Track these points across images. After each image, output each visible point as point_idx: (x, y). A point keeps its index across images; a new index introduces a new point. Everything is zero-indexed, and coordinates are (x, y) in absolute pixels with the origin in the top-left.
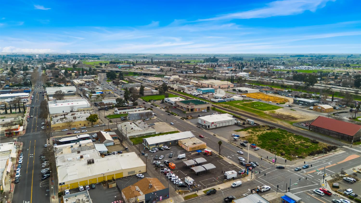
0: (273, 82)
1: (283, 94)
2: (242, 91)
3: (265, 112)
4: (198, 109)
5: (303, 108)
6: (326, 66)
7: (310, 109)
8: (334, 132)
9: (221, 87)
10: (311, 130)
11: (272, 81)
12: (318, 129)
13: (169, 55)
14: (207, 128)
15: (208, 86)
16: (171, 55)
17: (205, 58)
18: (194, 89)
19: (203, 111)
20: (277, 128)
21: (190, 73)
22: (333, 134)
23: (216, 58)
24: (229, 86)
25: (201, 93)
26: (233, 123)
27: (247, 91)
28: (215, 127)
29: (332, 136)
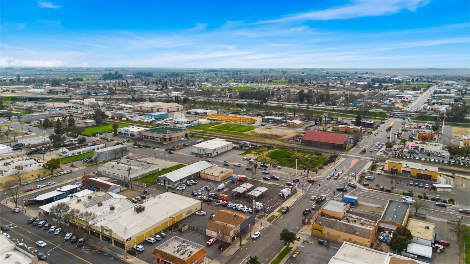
0: (223, 101)
1: (243, 114)
2: (199, 114)
3: (246, 133)
4: (176, 138)
5: (275, 125)
6: (251, 82)
7: (282, 126)
8: (325, 143)
9: (170, 110)
10: (304, 145)
11: (221, 101)
12: (310, 143)
13: (30, 69)
14: (210, 156)
15: (152, 109)
16: (34, 69)
17: (104, 73)
18: (137, 115)
19: (182, 139)
20: (275, 147)
21: (102, 94)
22: (325, 145)
23: (119, 73)
24: (178, 109)
25: (153, 119)
26: (231, 148)
27: (206, 113)
28: (216, 154)
29: (324, 147)
